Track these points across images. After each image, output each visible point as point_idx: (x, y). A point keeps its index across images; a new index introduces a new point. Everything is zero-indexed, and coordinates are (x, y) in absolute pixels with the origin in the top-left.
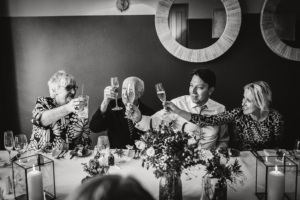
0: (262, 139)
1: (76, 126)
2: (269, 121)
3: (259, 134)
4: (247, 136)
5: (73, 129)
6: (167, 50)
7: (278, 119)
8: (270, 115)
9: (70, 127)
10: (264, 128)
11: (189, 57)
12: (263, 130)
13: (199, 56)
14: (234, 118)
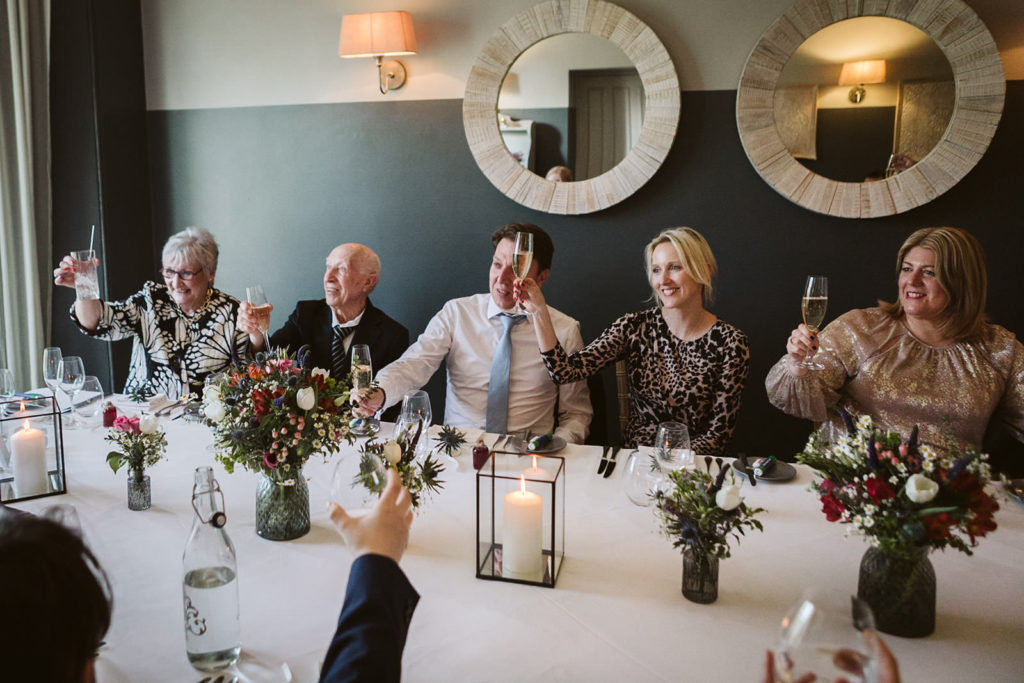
0: (684, 383)
1: (206, 346)
2: (710, 341)
3: (677, 372)
4: (648, 376)
5: (198, 351)
6: (492, 182)
7: (737, 338)
8: (715, 328)
9: (193, 347)
10: (695, 357)
11: (547, 201)
12: (690, 362)
13: (570, 199)
14: (624, 332)
